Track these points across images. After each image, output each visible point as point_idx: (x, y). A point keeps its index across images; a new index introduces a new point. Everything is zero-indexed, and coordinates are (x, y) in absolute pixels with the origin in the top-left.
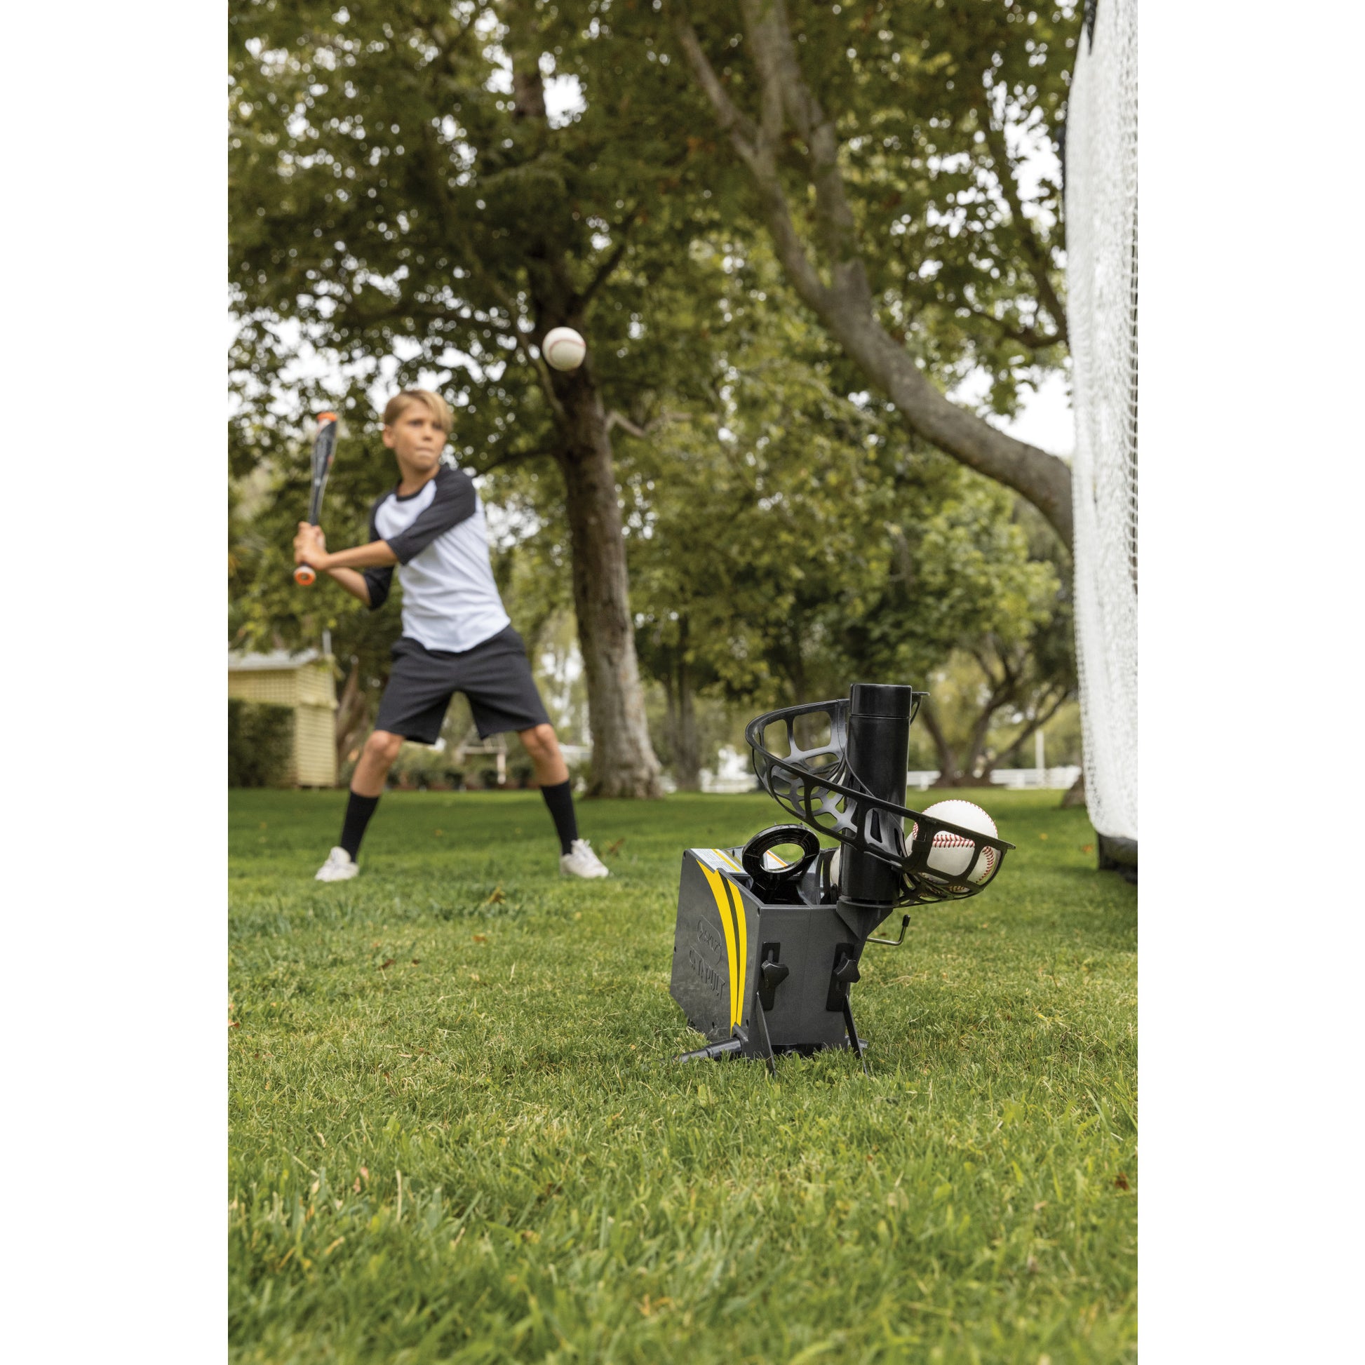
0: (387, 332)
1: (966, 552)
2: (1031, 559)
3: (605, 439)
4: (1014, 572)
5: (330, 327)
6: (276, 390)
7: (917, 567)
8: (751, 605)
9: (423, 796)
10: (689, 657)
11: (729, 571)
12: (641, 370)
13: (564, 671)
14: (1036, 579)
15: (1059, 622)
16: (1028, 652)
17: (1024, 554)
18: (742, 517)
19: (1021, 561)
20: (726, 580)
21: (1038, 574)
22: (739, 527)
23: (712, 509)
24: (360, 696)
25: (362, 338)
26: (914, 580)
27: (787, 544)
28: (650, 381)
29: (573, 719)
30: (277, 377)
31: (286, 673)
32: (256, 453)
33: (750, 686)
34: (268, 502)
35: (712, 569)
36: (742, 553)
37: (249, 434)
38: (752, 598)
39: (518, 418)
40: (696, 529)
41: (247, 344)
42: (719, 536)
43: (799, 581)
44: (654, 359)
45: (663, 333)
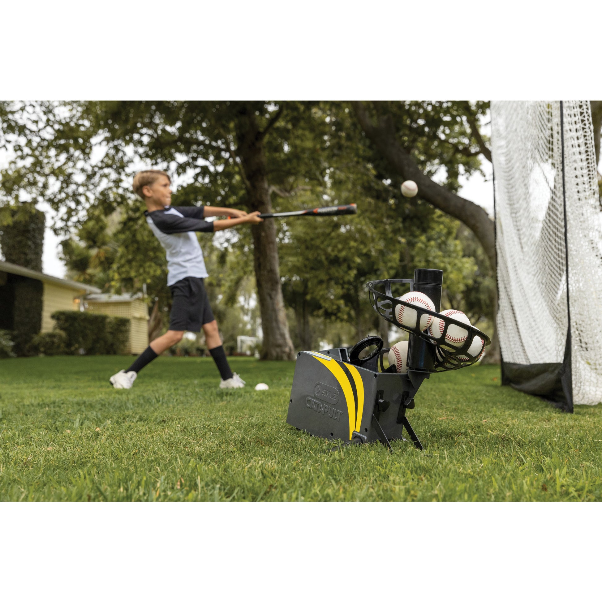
0: (173, 151)
1: (434, 252)
2: (464, 256)
3: (269, 198)
4: (456, 261)
5: (147, 149)
6: (123, 177)
7: (412, 259)
8: (337, 274)
9: (187, 359)
10: (308, 297)
11: (327, 258)
12: (288, 166)
13: (248, 304)
14: (467, 265)
15: (476, 285)
16: (462, 299)
17: (461, 253)
18: (333, 234)
19: (460, 257)
20: (326, 263)
21: (467, 262)
22: (332, 239)
23: (319, 231)
24: (159, 314)
25: (161, 153)
26: (411, 265)
27: (353, 247)
28: (293, 171)
29: (252, 325)
30: (124, 171)
31: (126, 304)
32: (115, 204)
33: (335, 311)
34: (119, 227)
35: (319, 258)
36: (333, 251)
37: (112, 196)
38: (337, 271)
39: (230, 189)
40: (312, 239)
41: (111, 156)
42: (322, 242)
43: (359, 264)
44: (295, 161)
45: (299, 150)
